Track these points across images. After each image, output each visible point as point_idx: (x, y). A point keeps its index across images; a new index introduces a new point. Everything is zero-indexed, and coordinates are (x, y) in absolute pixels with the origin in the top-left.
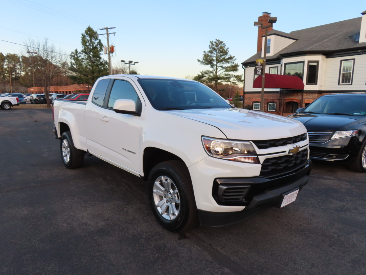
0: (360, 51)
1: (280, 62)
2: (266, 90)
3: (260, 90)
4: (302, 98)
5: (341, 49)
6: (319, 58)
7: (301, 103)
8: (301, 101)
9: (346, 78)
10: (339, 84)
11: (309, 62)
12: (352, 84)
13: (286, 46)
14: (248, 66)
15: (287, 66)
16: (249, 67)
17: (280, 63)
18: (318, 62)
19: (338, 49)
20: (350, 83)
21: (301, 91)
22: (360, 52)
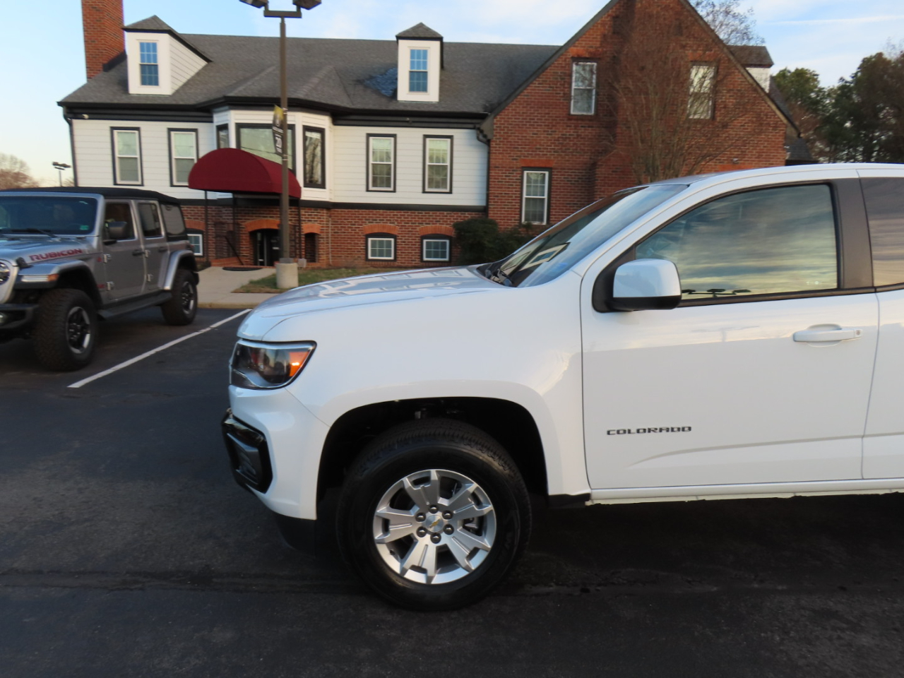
0: (408, 119)
1: (212, 117)
2: (213, 196)
3: (198, 194)
4: (299, 221)
5: (367, 107)
6: (323, 121)
7: (296, 232)
8: (295, 229)
9: (382, 176)
10: (368, 190)
11: (307, 129)
12: (394, 191)
13: (192, 74)
14: (86, 116)
15: (244, 131)
16: (89, 119)
17: (212, 122)
18: (321, 131)
19: (359, 106)
20: (392, 189)
21: (296, 202)
22: (408, 122)
